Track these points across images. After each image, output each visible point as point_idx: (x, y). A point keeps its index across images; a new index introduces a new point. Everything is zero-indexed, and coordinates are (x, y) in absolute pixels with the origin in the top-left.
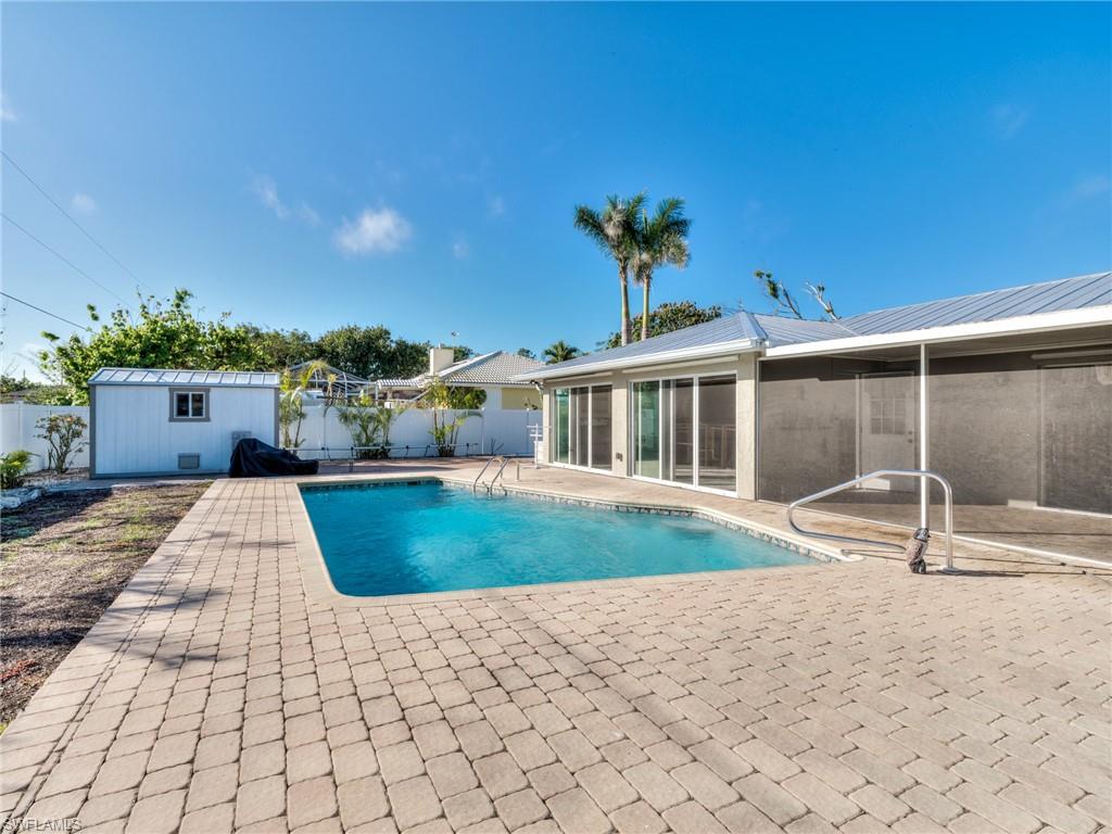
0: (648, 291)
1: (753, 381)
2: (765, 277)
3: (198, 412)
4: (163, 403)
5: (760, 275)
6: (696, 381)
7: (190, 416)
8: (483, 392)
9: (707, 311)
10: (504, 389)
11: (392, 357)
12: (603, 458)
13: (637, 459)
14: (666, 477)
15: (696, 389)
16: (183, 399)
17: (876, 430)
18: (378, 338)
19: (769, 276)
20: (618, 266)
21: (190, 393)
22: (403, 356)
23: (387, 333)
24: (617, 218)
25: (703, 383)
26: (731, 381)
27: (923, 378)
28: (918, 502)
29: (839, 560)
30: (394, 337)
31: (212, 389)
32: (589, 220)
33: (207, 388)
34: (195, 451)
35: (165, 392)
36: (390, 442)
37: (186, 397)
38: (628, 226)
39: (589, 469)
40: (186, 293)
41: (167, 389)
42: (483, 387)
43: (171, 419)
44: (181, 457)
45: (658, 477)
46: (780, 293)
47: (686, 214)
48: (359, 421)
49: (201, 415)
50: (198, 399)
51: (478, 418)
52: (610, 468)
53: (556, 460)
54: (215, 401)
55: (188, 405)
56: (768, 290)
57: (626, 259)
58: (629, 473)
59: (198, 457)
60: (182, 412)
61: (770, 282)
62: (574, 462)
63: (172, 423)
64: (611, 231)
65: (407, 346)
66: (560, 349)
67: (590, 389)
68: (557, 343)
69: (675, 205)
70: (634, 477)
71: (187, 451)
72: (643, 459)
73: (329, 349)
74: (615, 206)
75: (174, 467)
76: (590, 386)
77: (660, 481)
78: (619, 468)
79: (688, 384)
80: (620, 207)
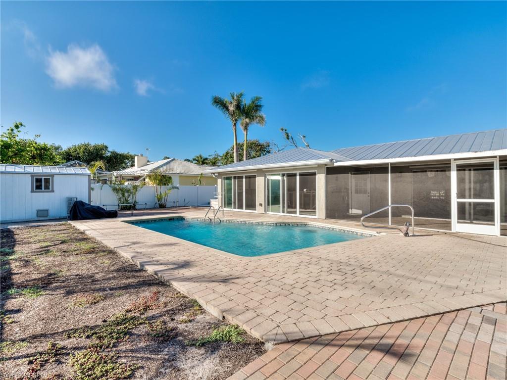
0: (247, 134)
1: (324, 175)
2: (284, 131)
3: (47, 187)
4: (28, 182)
5: (282, 129)
6: (298, 174)
7: (43, 190)
8: (170, 178)
9: (265, 144)
10: (180, 176)
11: (110, 159)
12: (251, 205)
13: (268, 205)
14: (283, 212)
15: (298, 178)
16: (38, 181)
17: (357, 192)
18: (101, 149)
19: (286, 130)
20: (232, 123)
21: (43, 178)
22: (116, 159)
23: (106, 147)
24: (235, 103)
25: (301, 175)
26: (314, 174)
27: (389, 174)
28: (388, 217)
29: (375, 236)
30: (110, 149)
31: (55, 176)
32: (220, 103)
33: (52, 175)
34: (45, 208)
35: (29, 177)
36: (137, 201)
37: (41, 179)
38: (238, 107)
39: (244, 210)
40: (21, 125)
41: (30, 175)
42: (170, 175)
43: (32, 191)
44: (38, 211)
45: (280, 212)
46: (290, 138)
47: (262, 103)
48: (120, 192)
49: (49, 189)
50: (47, 181)
51: (176, 190)
52: (255, 210)
53: (225, 207)
54: (57, 182)
55: (41, 184)
56: (285, 136)
57: (236, 120)
58: (265, 211)
59: (47, 211)
60: (39, 187)
61: (286, 133)
62: (235, 208)
63: (33, 193)
64: (231, 108)
65: (117, 154)
66: (200, 158)
67: (244, 177)
68: (198, 155)
69: (258, 99)
70: (267, 213)
71: (41, 208)
72: (271, 205)
73: (74, 154)
74: (233, 98)
75: (34, 216)
76: (244, 175)
77: (281, 214)
78: (259, 210)
79: (295, 175)
80: (235, 98)
